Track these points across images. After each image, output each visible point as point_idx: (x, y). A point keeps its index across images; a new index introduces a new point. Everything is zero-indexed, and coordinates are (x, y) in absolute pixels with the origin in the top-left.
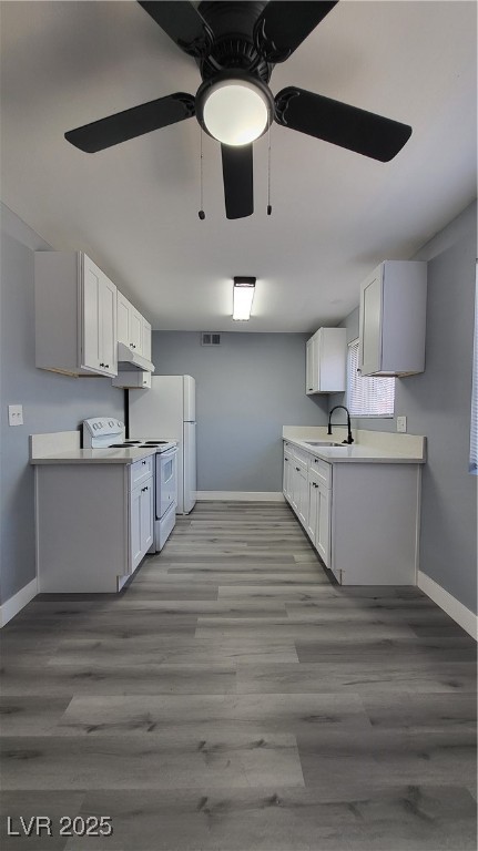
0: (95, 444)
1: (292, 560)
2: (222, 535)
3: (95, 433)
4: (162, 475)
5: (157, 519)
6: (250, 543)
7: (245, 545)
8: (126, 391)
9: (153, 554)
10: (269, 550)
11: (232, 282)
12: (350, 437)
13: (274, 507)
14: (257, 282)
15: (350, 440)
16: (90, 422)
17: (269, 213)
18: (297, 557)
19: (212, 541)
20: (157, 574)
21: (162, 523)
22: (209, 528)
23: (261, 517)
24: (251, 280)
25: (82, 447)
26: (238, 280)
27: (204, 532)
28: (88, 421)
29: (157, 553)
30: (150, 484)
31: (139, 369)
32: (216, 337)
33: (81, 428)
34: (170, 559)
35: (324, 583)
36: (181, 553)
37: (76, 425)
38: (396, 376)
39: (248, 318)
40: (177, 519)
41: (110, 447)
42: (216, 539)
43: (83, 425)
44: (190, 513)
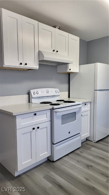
0: (33, 101)
3: (33, 96)
5: (53, 143)
8: (69, 75)
16: (32, 91)
25: (29, 102)
29: (54, 162)
31: (66, 64)
33: (29, 94)
37: (27, 92)
41: (41, 103)
42: (91, 166)
43: (29, 92)
44: (97, 142)
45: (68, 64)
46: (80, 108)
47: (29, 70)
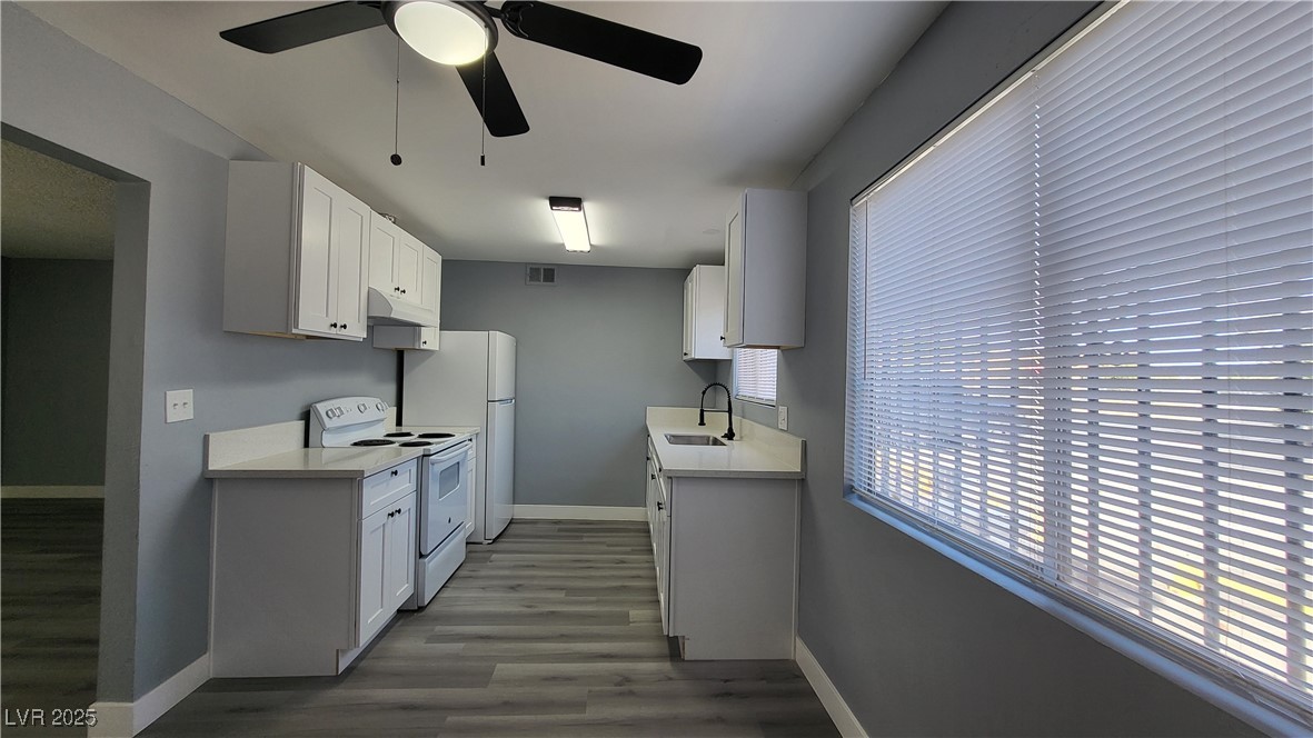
0: (328, 440)
1: (624, 619)
2: (533, 577)
3: (328, 423)
4: (433, 488)
5: (421, 556)
6: (570, 591)
7: (561, 595)
8: (400, 354)
9: (409, 613)
10: (597, 602)
11: (548, 202)
12: (730, 429)
13: (629, 530)
14: (586, 205)
15: (730, 435)
16: (322, 408)
17: (483, 163)
18: (635, 613)
19: (513, 588)
20: (411, 644)
21: (431, 564)
22: (515, 567)
23: (605, 548)
24: (575, 202)
25: (306, 445)
26: (556, 201)
27: (507, 573)
28: (318, 406)
29: (421, 609)
30: (409, 504)
31: (415, 327)
32: (551, 272)
33: (306, 416)
34: (438, 619)
35: (658, 657)
36: (458, 609)
37: (298, 411)
38: (778, 348)
39: (587, 248)
40: (468, 552)
41: (355, 444)
42: (519, 585)
43: (309, 411)
44: (495, 540)
45: (420, 326)
46: (466, 452)
47: (308, 337)
